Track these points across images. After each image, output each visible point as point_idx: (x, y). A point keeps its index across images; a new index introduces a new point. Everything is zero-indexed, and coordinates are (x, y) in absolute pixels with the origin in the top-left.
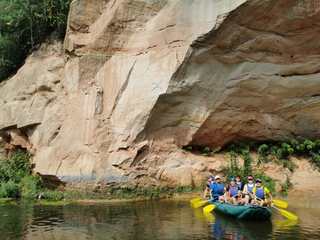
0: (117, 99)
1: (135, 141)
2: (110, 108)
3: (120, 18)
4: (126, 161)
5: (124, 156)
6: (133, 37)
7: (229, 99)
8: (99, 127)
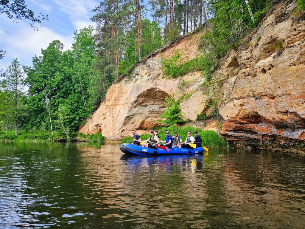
0: (117, 118)
1: (121, 128)
2: (116, 120)
3: (117, 97)
4: (119, 133)
5: (118, 132)
6: (120, 101)
7: (149, 115)
8: (113, 125)
